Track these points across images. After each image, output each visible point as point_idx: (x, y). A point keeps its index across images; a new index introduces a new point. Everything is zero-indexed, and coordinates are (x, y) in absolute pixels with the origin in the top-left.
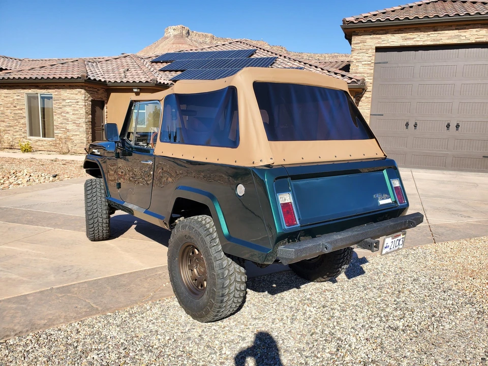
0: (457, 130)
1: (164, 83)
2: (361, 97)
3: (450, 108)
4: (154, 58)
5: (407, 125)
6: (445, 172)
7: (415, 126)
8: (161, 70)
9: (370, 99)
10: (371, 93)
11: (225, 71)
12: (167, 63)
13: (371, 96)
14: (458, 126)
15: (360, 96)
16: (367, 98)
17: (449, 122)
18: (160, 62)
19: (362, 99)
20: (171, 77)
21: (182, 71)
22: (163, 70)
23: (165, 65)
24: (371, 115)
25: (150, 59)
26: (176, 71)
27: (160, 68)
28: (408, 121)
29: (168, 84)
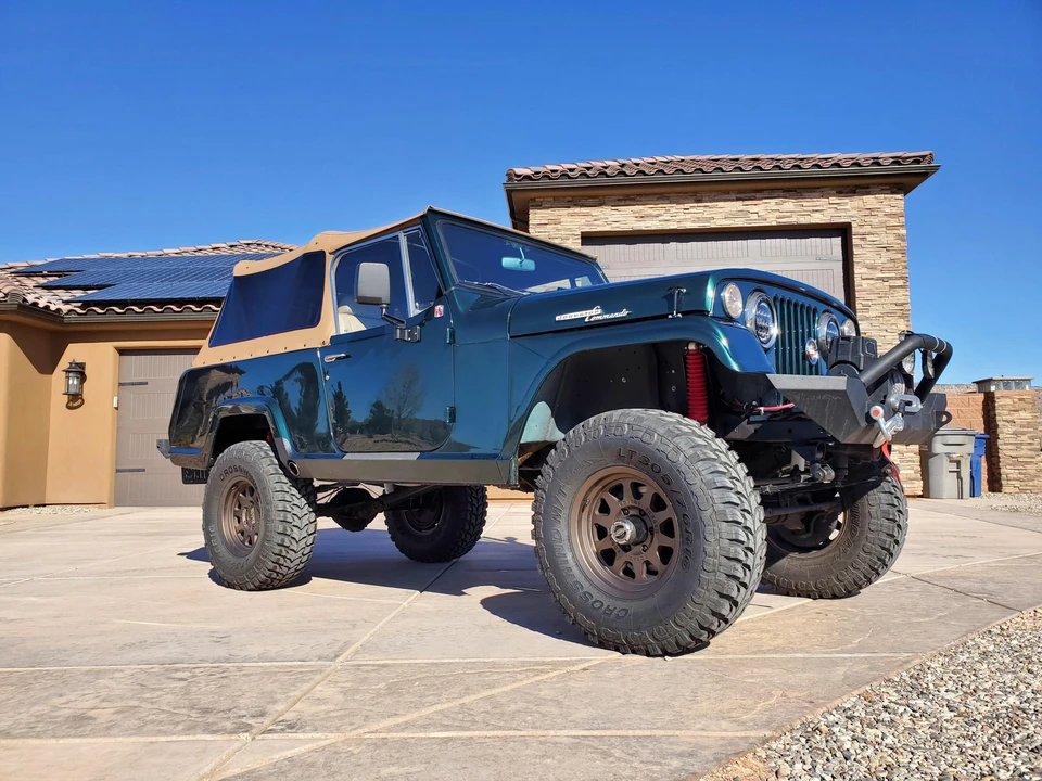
1: (47, 308)
29: (59, 310)
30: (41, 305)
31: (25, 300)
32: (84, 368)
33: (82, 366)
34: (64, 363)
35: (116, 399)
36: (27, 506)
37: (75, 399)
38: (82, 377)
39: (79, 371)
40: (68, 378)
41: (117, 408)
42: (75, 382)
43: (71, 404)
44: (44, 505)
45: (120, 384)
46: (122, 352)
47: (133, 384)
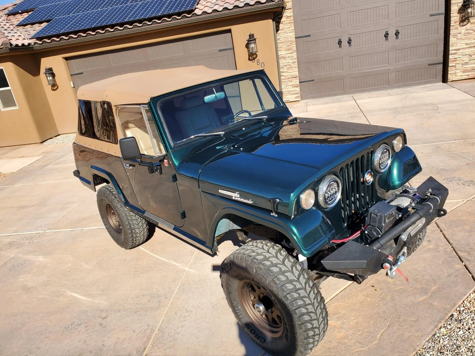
0: (397, 38)
1: (23, 45)
2: (281, 18)
3: (387, 13)
4: (11, 9)
5: (340, 42)
6: (390, 91)
7: (349, 42)
8: (19, 25)
9: (292, 18)
10: (291, 10)
11: (105, 12)
12: (28, 12)
13: (292, 14)
14: (397, 34)
15: (280, 16)
16: (288, 17)
17: (387, 30)
18: (18, 13)
19: (282, 20)
20: (33, 33)
21: (48, 21)
22: (23, 25)
23: (25, 15)
24: (296, 38)
25: (6, 11)
26: (41, 23)
27: (18, 22)
28: (340, 38)
29: (29, 44)
30: (20, 45)
31: (11, 45)
32: (52, 71)
33: (51, 69)
34: (43, 70)
35: (72, 83)
36: (52, 138)
37: (54, 86)
38: (53, 75)
39: (50, 72)
40: (47, 77)
41: (74, 87)
42: (51, 78)
43: (53, 88)
44: (59, 135)
45: (71, 75)
46: (67, 59)
47: (76, 74)
